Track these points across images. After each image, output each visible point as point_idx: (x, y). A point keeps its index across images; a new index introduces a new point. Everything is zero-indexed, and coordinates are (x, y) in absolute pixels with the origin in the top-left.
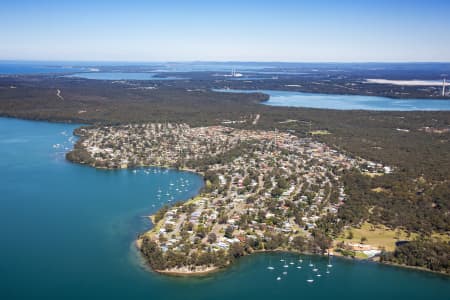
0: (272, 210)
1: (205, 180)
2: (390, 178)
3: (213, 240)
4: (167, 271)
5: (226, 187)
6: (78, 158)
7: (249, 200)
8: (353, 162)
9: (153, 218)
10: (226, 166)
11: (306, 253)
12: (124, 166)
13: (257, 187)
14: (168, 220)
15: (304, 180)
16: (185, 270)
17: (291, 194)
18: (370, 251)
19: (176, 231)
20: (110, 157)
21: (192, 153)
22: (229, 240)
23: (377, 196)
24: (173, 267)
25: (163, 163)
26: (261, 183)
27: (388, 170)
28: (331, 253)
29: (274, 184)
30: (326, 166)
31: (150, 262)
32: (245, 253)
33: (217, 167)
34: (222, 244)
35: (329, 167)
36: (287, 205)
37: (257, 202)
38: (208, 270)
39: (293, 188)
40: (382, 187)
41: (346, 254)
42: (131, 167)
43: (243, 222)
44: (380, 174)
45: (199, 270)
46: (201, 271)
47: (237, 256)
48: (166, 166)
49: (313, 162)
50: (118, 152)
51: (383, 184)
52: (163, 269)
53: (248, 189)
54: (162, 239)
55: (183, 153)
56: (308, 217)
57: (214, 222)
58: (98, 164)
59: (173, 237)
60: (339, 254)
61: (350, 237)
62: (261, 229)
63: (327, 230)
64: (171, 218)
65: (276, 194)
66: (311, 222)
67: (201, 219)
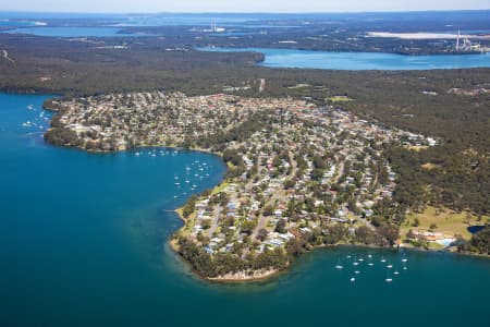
0: (320, 197)
1: (226, 161)
2: (436, 150)
3: (263, 236)
4: (220, 277)
5: (254, 170)
6: (59, 139)
7: (288, 186)
8: (389, 133)
9: (180, 211)
10: (244, 144)
11: (371, 245)
12: (122, 148)
13: (291, 168)
14: (202, 215)
15: (343, 158)
16: (242, 276)
17: (334, 176)
18: (443, 240)
19: (215, 228)
20: (103, 137)
21: (200, 129)
22: (282, 236)
23: (431, 174)
24: (227, 272)
25: (168, 143)
26: (294, 163)
27: (432, 142)
28: (401, 245)
29: (310, 164)
30: (361, 139)
31: (195, 267)
32: (304, 250)
33: (234, 145)
34: (275, 241)
35: (366, 142)
36: (334, 188)
37: (297, 186)
38: (267, 273)
39: (333, 168)
40: (432, 162)
41: (418, 245)
42: (131, 148)
43: (292, 212)
44: (425, 147)
45: (259, 275)
46: (260, 276)
47: (296, 254)
48: (172, 146)
49: (344, 135)
50: (108, 129)
51: (432, 158)
52: (215, 276)
53: (281, 171)
54: (199, 237)
55: (189, 129)
56: (361, 202)
57: (257, 215)
58: (89, 146)
59: (215, 235)
60: (409, 246)
61: (416, 224)
62: (313, 219)
63: (387, 218)
64: (204, 211)
65: (316, 176)
66: (366, 208)
67: (240, 212)
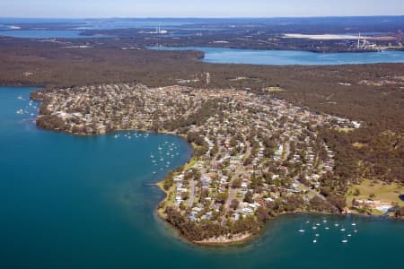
0: (276, 172)
1: (190, 142)
2: (361, 132)
3: (235, 206)
4: (205, 241)
5: (216, 149)
6: (48, 124)
7: (247, 163)
8: (320, 117)
9: (161, 185)
10: (202, 127)
11: (324, 212)
12: (103, 131)
13: (246, 147)
14: (180, 188)
15: (287, 139)
16: (223, 239)
17: (283, 154)
18: (382, 207)
19: (193, 199)
20: (85, 122)
21: (164, 115)
22: (250, 205)
23: (361, 151)
24: (211, 237)
25: (140, 127)
26: (248, 143)
27: (357, 125)
28: (349, 212)
29: (261, 144)
30: (298, 122)
31: (183, 233)
32: (270, 217)
33: (194, 129)
34: (247, 209)
35: (303, 125)
36: (285, 164)
37: (255, 164)
38: (244, 237)
39: (281, 147)
40: (359, 142)
41: (363, 211)
42: (110, 131)
43: (255, 184)
44: (352, 129)
46: (239, 239)
47: (265, 220)
48: (143, 129)
49: (283, 119)
50: (88, 115)
51: (360, 139)
52: (201, 239)
53: (238, 150)
54: (182, 207)
55: (155, 115)
56: (309, 175)
57: (227, 187)
58: (75, 130)
59: (195, 205)
60: (354, 212)
61: (357, 193)
62: (273, 191)
63: (333, 189)
64: (181, 185)
65: (268, 154)
66: (313, 181)
67: (212, 185)
